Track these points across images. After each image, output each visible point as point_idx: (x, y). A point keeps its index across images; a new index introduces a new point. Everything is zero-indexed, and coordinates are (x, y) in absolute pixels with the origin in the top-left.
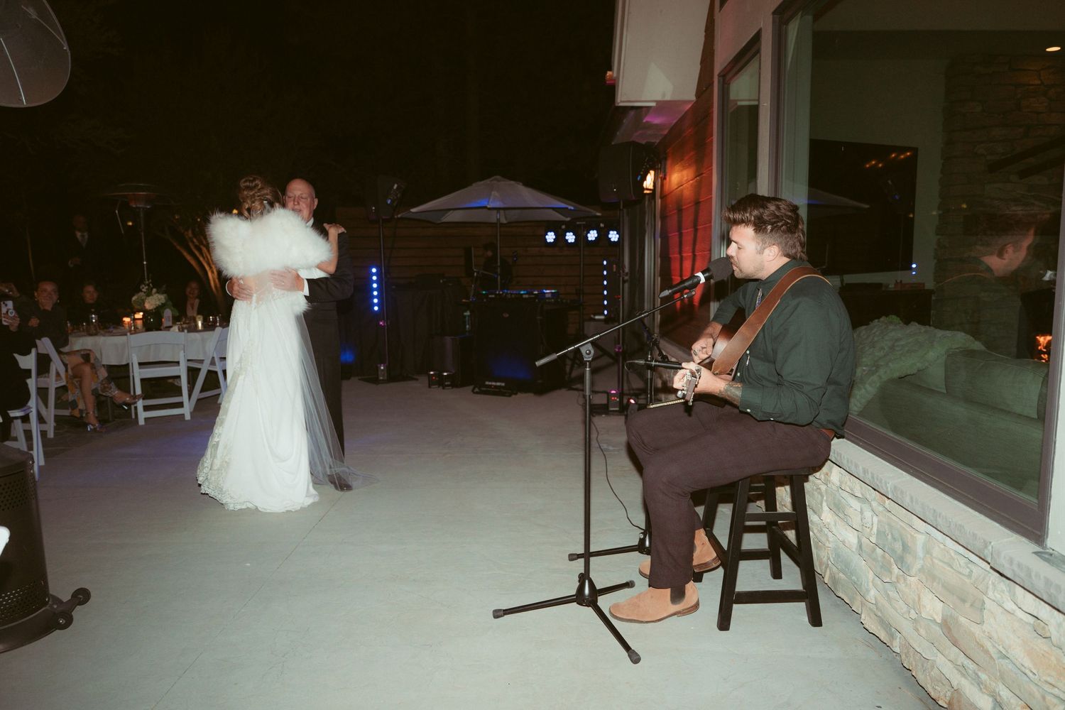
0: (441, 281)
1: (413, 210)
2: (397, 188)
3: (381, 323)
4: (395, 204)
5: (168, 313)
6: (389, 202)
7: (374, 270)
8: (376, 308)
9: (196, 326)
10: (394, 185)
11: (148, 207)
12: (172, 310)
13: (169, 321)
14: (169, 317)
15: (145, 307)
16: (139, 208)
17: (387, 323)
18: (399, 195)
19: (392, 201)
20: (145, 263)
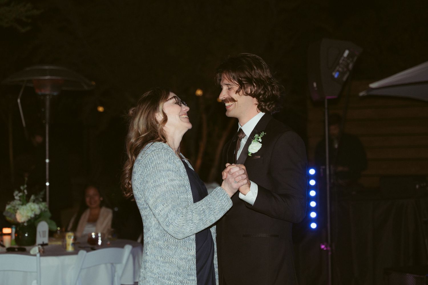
0: (417, 186)
1: (373, 85)
2: (349, 55)
3: (323, 247)
4: (345, 78)
5: (43, 227)
6: (336, 75)
7: (312, 172)
8: (314, 226)
9: (64, 247)
10: (344, 52)
11: (55, 94)
12: (48, 224)
13: (44, 236)
14: (44, 232)
15: (16, 219)
16: (45, 95)
17: (331, 246)
18: (351, 66)
19: (342, 74)
20: (47, 161)
